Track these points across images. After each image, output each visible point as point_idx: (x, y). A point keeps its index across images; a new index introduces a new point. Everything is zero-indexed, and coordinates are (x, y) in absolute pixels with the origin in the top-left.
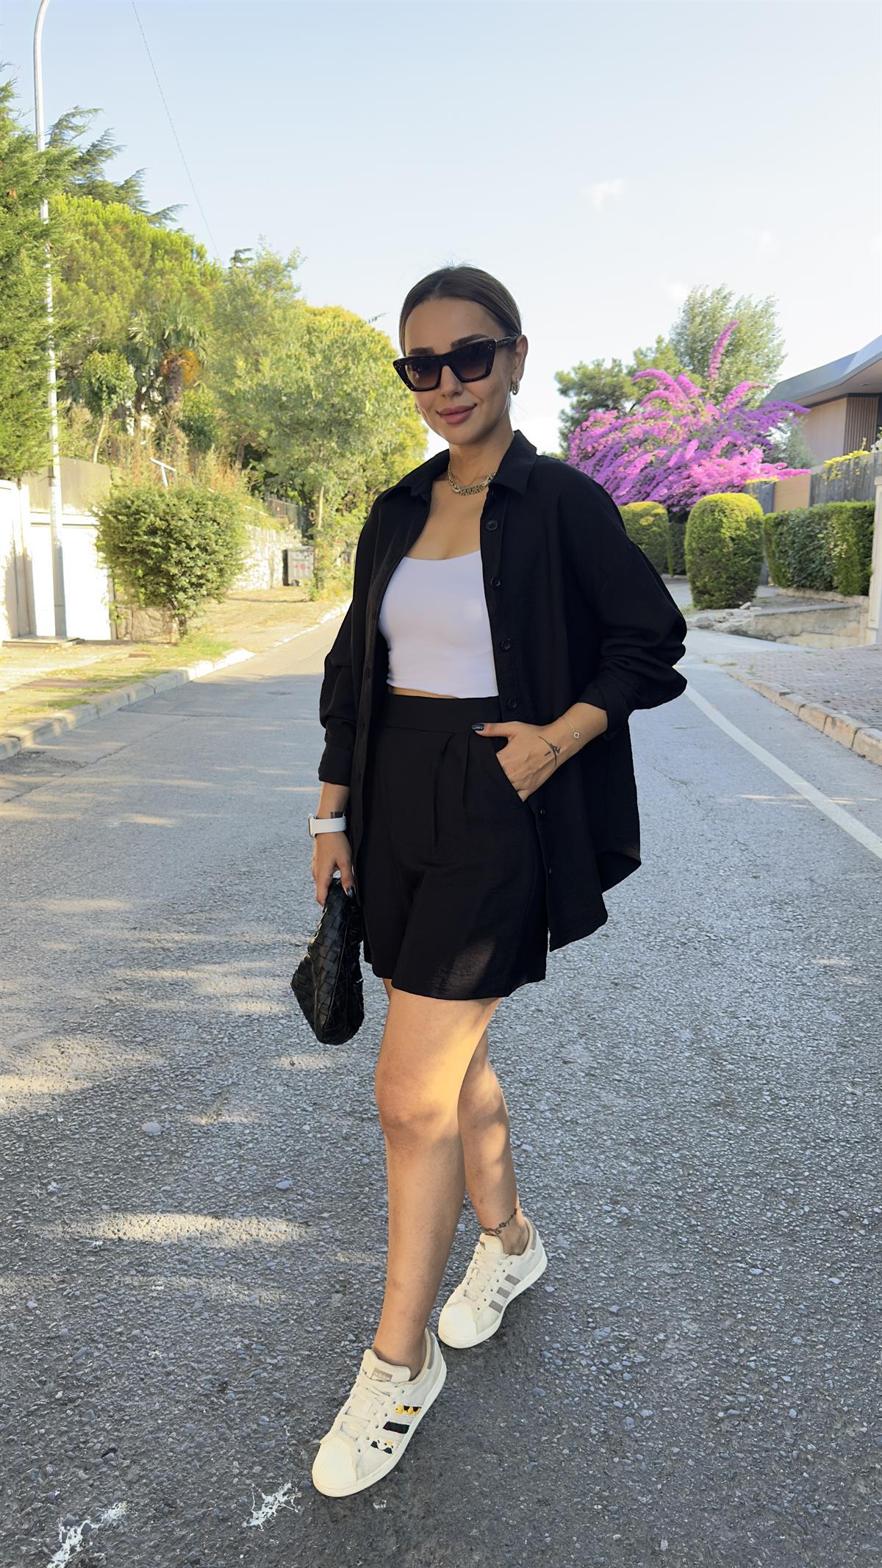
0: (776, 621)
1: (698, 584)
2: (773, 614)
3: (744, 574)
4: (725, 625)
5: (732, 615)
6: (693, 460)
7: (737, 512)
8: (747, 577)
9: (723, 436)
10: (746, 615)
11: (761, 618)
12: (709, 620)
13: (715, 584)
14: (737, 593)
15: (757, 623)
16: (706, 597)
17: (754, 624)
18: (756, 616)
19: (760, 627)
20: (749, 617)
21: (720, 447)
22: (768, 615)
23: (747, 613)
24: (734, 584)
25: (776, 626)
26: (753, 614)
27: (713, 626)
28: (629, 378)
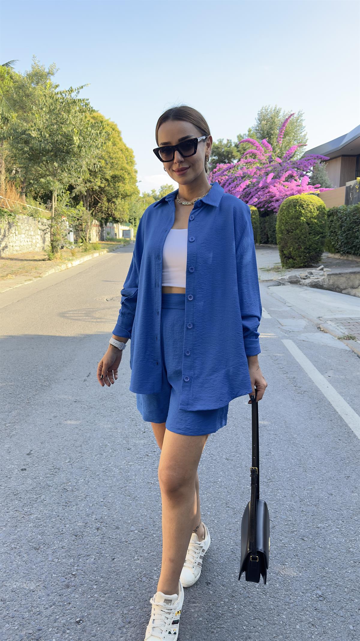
0: (342, 278)
1: (285, 252)
2: (340, 274)
3: (315, 246)
4: (308, 281)
5: (311, 274)
6: (271, 183)
7: (310, 206)
8: (317, 248)
9: (286, 171)
10: (321, 274)
11: (332, 276)
12: (297, 277)
13: (297, 252)
14: (311, 258)
15: (329, 280)
16: (291, 260)
17: (327, 280)
18: (328, 275)
19: (331, 282)
20: (323, 275)
21: (285, 177)
22: (336, 274)
23: (322, 273)
24: (309, 253)
25: (342, 282)
26: (326, 274)
27: (300, 281)
28: (236, 148)
